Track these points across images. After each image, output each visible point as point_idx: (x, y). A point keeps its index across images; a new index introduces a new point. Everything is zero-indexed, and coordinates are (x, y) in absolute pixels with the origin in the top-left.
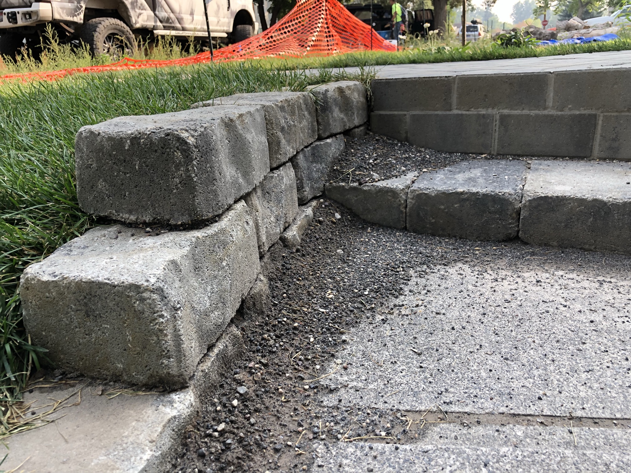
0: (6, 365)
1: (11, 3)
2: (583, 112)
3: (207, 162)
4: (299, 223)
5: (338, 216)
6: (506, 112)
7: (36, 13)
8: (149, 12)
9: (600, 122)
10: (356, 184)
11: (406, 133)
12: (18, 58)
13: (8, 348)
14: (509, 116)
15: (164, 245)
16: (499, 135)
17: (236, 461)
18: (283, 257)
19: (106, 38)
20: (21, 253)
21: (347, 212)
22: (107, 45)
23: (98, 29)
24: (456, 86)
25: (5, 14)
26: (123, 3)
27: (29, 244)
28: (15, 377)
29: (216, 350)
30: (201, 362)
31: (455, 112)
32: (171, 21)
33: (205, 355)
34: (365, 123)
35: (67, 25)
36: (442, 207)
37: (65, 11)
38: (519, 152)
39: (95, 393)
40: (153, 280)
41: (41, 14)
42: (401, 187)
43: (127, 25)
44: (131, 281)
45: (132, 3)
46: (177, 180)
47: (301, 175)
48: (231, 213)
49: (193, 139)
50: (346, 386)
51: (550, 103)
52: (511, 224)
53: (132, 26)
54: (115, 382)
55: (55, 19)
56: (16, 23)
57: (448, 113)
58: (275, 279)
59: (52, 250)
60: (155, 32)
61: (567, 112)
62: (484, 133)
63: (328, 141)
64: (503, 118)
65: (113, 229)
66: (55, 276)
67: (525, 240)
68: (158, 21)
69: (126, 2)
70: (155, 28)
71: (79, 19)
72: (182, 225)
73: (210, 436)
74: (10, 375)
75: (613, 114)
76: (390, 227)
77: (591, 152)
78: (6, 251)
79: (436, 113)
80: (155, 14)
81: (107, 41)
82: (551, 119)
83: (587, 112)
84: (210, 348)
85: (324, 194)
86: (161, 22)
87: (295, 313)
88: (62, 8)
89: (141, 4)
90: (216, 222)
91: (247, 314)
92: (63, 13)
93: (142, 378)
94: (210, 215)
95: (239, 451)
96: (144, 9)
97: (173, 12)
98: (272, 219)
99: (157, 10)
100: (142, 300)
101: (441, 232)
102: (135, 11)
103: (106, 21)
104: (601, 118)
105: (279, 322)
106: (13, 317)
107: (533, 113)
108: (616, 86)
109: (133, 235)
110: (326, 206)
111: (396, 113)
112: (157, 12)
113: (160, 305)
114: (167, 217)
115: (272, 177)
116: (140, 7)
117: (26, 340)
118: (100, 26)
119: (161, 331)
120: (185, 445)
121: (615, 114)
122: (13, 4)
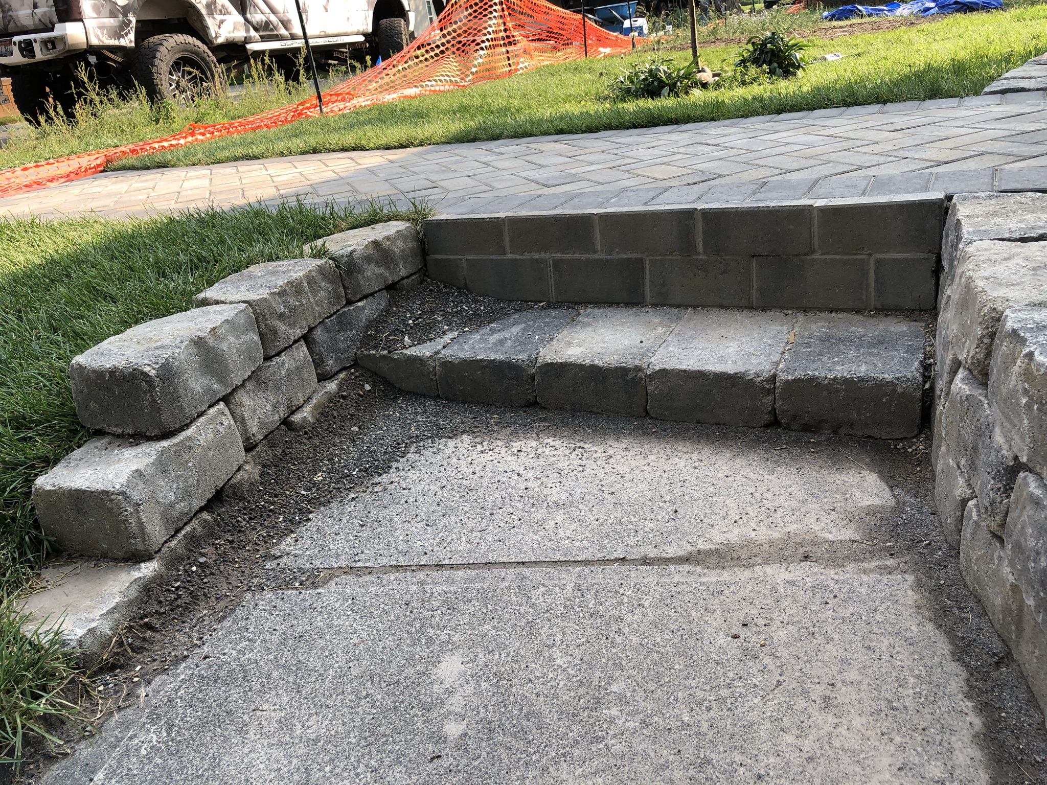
0: (28, 551)
1: (23, 26)
2: (630, 256)
3: (169, 386)
4: (315, 401)
5: (368, 387)
6: (558, 256)
7: (63, 39)
8: (235, 17)
9: (648, 266)
10: (385, 352)
11: (465, 279)
12: (42, 119)
13: (27, 538)
14: (561, 260)
15: (136, 456)
16: (555, 281)
17: (183, 605)
18: (286, 441)
19: (172, 66)
20: (32, 467)
21: (381, 382)
22: (174, 77)
23: (158, 55)
24: (506, 228)
25: (15, 44)
26: (193, 7)
27: (39, 458)
28: (33, 557)
29: (183, 532)
30: (168, 540)
31: (510, 256)
32: (271, 26)
33: (173, 536)
34: (420, 270)
35: (112, 52)
36: (467, 374)
37: (105, 32)
38: (576, 299)
39: (90, 566)
40: (117, 487)
41: (70, 41)
42: (428, 354)
43: (204, 42)
44: (102, 488)
45: (208, 6)
46: (146, 403)
47: (320, 350)
48: (202, 419)
49: (154, 372)
50: (288, 554)
51: (598, 247)
52: (528, 389)
53: (211, 41)
54: (104, 558)
55: (91, 46)
56: (34, 56)
57: (503, 257)
58: (269, 466)
59: (56, 461)
60: (248, 46)
61: (615, 256)
62: (540, 279)
63: (360, 304)
64: (557, 263)
65: (105, 441)
66: (54, 486)
67: (543, 405)
68: (251, 29)
69: (199, 6)
70: (248, 40)
71: (128, 42)
72: (155, 436)
73: (169, 590)
74: (30, 556)
75: (657, 258)
76: (424, 396)
77: (644, 298)
78: (21, 466)
79: (491, 257)
80: (246, 20)
81: (175, 70)
82: (601, 264)
83: (634, 256)
84: (178, 531)
85: (356, 364)
86: (256, 29)
87: (277, 497)
88: (101, 28)
89: (223, 6)
90: (184, 430)
91: (226, 501)
92: (103, 34)
93: (120, 554)
94: (177, 426)
95: (188, 599)
96: (227, 13)
97: (273, 11)
98: (268, 408)
99: (248, 12)
100: (111, 500)
101: (470, 399)
102: (214, 18)
103: (170, 40)
104: (648, 262)
105: (257, 506)
106: (30, 516)
107: (584, 257)
108: (655, 229)
109: (119, 446)
110: (356, 377)
111: (451, 257)
112: (248, 16)
113: (124, 503)
114: (144, 430)
115: (269, 366)
116: (221, 11)
117: (41, 532)
118: (162, 49)
119: (127, 520)
120: (149, 597)
121: (659, 258)
122: (26, 26)
